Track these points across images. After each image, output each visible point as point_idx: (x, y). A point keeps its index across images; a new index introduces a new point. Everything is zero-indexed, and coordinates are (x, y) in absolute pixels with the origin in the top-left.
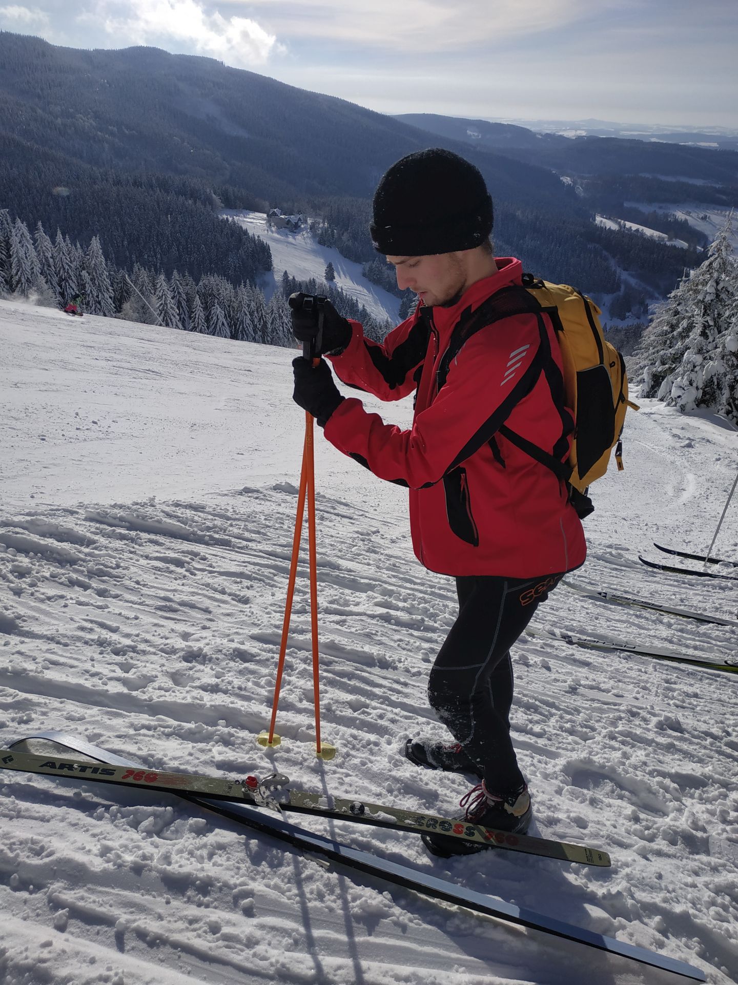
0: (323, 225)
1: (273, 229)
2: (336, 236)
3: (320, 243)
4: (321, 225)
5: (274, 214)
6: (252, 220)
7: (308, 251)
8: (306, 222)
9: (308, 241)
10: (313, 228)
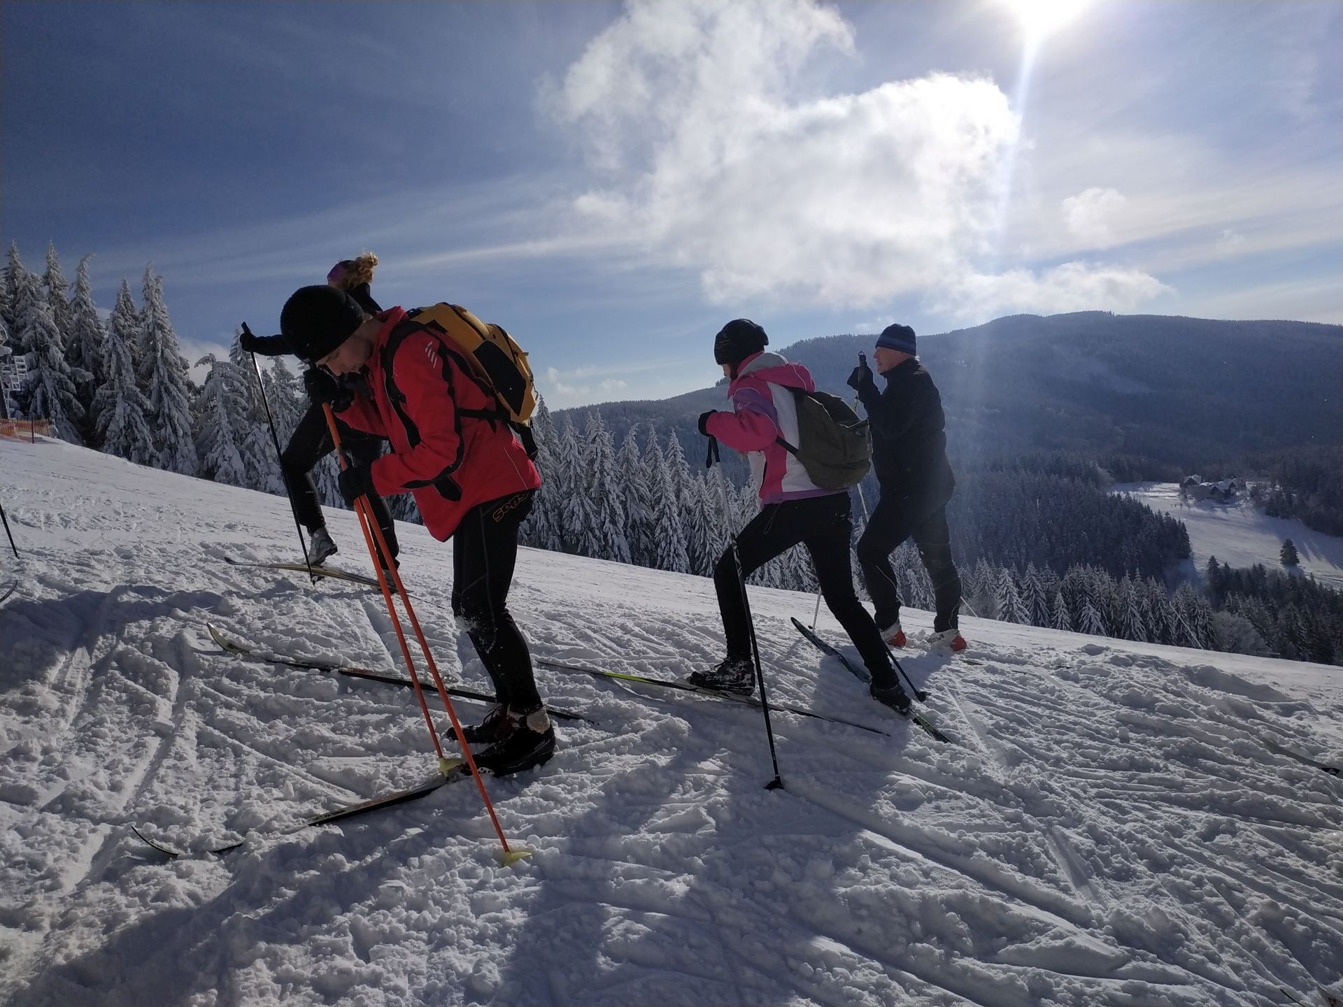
0: (1272, 489)
1: (1191, 502)
2: (1295, 502)
3: (1268, 513)
4: (1269, 490)
5: (1192, 482)
6: (1157, 494)
7: (1250, 528)
8: (1244, 487)
9: (1249, 513)
10: (1255, 494)
